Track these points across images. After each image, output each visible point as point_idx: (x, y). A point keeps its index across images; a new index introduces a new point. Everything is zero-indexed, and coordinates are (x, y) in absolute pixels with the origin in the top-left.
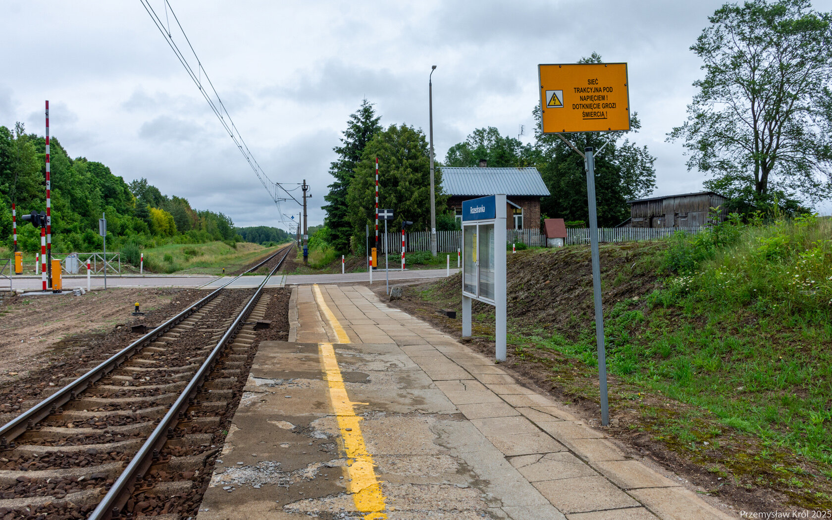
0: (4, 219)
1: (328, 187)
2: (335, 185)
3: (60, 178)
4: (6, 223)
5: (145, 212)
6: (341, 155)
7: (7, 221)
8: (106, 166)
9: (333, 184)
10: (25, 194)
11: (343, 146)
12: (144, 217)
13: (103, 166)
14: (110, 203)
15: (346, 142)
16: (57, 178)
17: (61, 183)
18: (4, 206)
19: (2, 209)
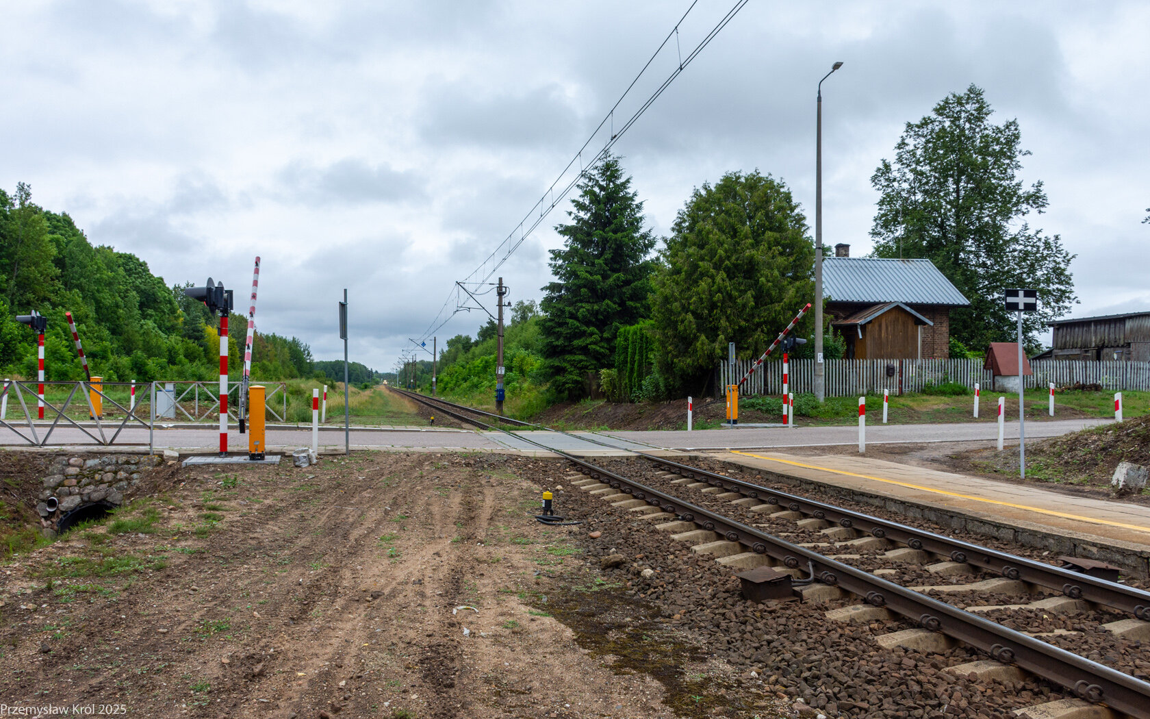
0: (5, 330)
1: (542, 289)
2: (553, 287)
3: (81, 272)
4: (8, 337)
5: (198, 331)
6: (566, 237)
7: (10, 333)
8: (141, 260)
9: (548, 285)
10: (30, 296)
11: (571, 222)
12: (197, 338)
13: (138, 260)
14: (148, 315)
15: (577, 216)
16: (76, 272)
17: (82, 279)
18: (5, 309)
19: (3, 314)
